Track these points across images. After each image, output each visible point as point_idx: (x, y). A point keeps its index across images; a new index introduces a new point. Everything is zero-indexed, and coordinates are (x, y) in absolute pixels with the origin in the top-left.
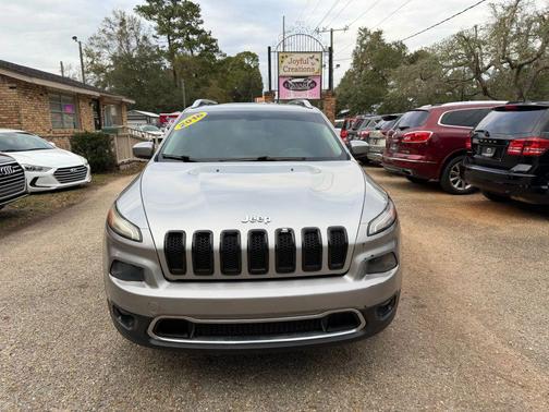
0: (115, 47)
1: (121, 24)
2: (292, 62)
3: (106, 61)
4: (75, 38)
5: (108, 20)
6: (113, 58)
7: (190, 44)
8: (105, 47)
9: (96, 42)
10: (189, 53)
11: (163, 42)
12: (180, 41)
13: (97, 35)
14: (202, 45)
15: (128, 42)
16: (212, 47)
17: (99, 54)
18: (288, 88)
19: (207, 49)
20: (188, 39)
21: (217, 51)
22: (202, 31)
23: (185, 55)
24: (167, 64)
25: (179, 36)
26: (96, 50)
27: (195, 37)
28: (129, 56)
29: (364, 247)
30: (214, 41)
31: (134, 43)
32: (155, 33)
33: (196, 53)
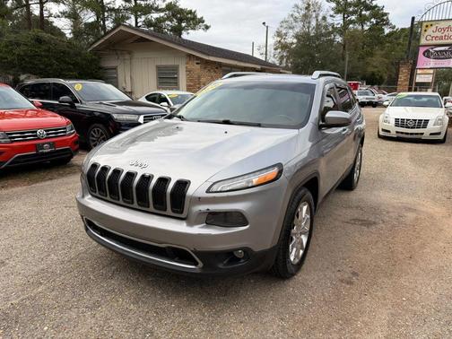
0: (298, 28)
1: (306, 8)
2: (437, 29)
3: (290, 39)
4: (264, 23)
5: (297, 6)
6: (297, 36)
7: (362, 20)
8: (290, 28)
9: (285, 25)
10: (360, 28)
11: (338, 20)
12: (353, 18)
13: (287, 19)
14: (372, 20)
15: (309, 23)
16: (383, 20)
17: (286, 34)
18: (428, 57)
19: (377, 23)
20: (361, 15)
21: (387, 24)
22: (376, 6)
23: (356, 30)
24: (339, 39)
25: (353, 13)
26: (284, 32)
27: (368, 13)
28: (308, 34)
29: (200, 200)
30: (386, 14)
31: (314, 23)
32: (332, 13)
33: (366, 28)
